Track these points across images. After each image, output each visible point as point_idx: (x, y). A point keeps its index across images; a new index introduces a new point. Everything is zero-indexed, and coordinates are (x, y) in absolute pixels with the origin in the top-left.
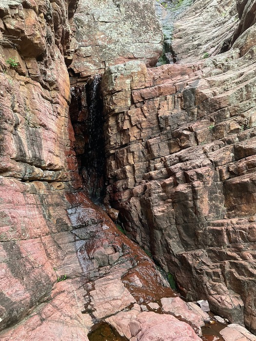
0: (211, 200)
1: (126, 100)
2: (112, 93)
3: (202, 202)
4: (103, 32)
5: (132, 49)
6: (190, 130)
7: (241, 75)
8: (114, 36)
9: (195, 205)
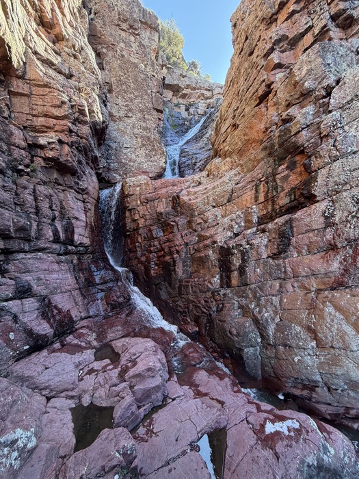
0: (184, 266)
1: (137, 201)
2: (128, 196)
3: (178, 268)
4: (125, 154)
5: (145, 166)
6: (174, 221)
7: (206, 189)
8: (133, 157)
9: (175, 269)
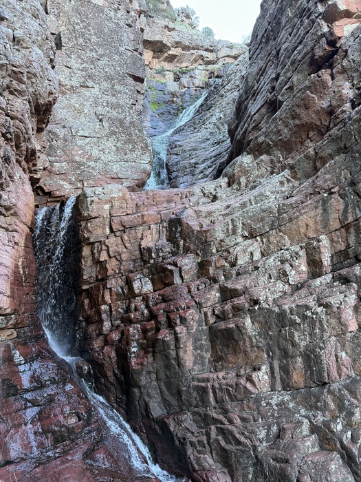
0: (195, 348)
1: (104, 228)
2: (89, 219)
3: (185, 351)
4: (81, 148)
5: (116, 169)
6: (175, 265)
7: (228, 207)
8: (95, 152)
9: (177, 354)
